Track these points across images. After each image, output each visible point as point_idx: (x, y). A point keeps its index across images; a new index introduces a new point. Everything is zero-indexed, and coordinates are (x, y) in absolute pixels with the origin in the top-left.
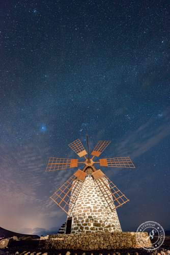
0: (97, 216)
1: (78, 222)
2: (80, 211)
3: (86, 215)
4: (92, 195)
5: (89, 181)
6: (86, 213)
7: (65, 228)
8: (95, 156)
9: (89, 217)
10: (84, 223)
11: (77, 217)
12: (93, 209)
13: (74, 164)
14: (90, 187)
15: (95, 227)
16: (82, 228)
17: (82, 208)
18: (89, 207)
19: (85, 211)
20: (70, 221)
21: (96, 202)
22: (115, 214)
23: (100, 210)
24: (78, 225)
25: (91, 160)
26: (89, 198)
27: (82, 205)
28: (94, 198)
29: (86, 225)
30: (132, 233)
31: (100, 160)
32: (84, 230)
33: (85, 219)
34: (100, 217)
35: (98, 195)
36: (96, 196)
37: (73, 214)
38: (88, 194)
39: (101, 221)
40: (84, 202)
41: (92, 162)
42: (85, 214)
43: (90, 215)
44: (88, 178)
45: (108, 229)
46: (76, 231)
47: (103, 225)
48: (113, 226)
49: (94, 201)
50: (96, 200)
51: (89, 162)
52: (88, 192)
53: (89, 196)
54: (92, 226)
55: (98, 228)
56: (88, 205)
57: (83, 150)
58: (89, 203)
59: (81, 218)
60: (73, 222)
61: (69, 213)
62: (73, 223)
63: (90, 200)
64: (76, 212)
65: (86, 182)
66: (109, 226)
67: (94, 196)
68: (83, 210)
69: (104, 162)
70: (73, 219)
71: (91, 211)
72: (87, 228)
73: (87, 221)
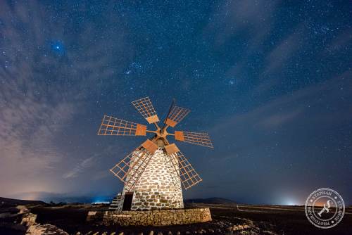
0: (164, 193)
1: (141, 197)
2: (145, 187)
3: (152, 191)
4: (161, 171)
5: (159, 155)
6: (152, 189)
8: (170, 126)
9: (156, 193)
10: (150, 198)
11: (141, 193)
12: (160, 186)
13: (141, 131)
14: (159, 161)
15: (162, 203)
16: (146, 204)
17: (148, 184)
18: (157, 183)
19: (151, 187)
20: (129, 197)
21: (164, 178)
23: (168, 187)
24: (142, 200)
25: (165, 130)
26: (158, 174)
27: (148, 181)
28: (163, 174)
29: (151, 201)
31: (176, 132)
32: (149, 205)
33: (150, 196)
34: (168, 193)
35: (168, 172)
36: (165, 172)
37: (135, 188)
38: (156, 169)
39: (168, 198)
40: (151, 178)
41: (166, 133)
42: (150, 190)
43: (157, 191)
44: (157, 151)
45: (174, 205)
46: (138, 207)
47: (170, 201)
48: (179, 202)
49: (162, 177)
50: (165, 176)
51: (162, 132)
52: (156, 167)
53: (157, 171)
54: (158, 202)
55: (165, 204)
56: (156, 181)
57: (154, 114)
58: (156, 179)
59: (146, 194)
60: (134, 196)
62: (134, 198)
63: (158, 176)
64: (139, 187)
65: (155, 155)
66: (176, 202)
67: (163, 172)
68: (148, 186)
69: (180, 135)
70: (135, 193)
71: (158, 187)
72: (153, 204)
73: (153, 197)
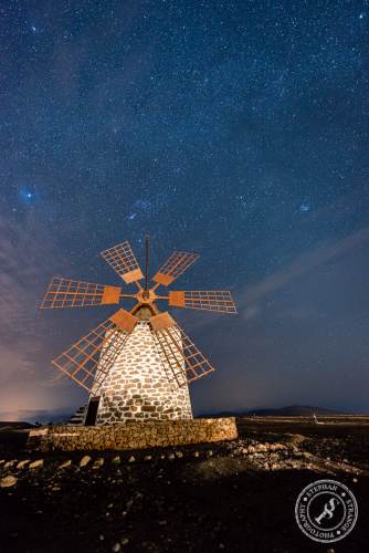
0: (150, 395)
1: (110, 404)
2: (118, 387)
3: (130, 394)
4: (144, 359)
5: (141, 333)
6: (129, 391)
7: (85, 414)
8: (161, 285)
9: (135, 397)
10: (124, 405)
11: (111, 397)
12: (143, 384)
13: (111, 296)
14: (142, 344)
15: (145, 413)
16: (118, 415)
17: (122, 381)
18: (137, 380)
19: (127, 387)
20: (94, 404)
21: (150, 371)
22: (185, 391)
23: (158, 385)
24: (112, 410)
25: (151, 292)
26: (139, 364)
27: (123, 377)
28: (147, 364)
29: (127, 409)
30: (210, 421)
31: (171, 292)
32: (122, 417)
33: (125, 401)
34: (156, 396)
35: (157, 360)
36: (153, 360)
37: (103, 390)
38: (137, 357)
39: (156, 403)
40: (128, 372)
41: (153, 296)
42: (126, 392)
43: (137, 393)
44: (138, 327)
45: (169, 415)
46: (106, 420)
47: (160, 409)
48: (178, 409)
49: (147, 370)
50: (153, 367)
51: (146, 295)
52: (137, 354)
53: (138, 360)
54: (139, 410)
55: (150, 413)
56: (135, 377)
57: (136, 267)
58: (136, 372)
59: (119, 399)
60: (101, 404)
61: (94, 390)
62: (100, 406)
63: (139, 368)
64: (110, 388)
65: (136, 335)
66: (171, 410)
67: (148, 360)
68: (122, 385)
69: (177, 298)
70: (102, 399)
71: (139, 386)
72: (130, 415)
73: (130, 403)
